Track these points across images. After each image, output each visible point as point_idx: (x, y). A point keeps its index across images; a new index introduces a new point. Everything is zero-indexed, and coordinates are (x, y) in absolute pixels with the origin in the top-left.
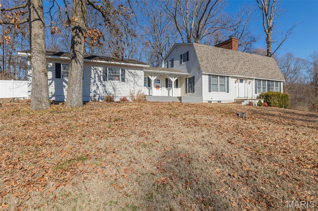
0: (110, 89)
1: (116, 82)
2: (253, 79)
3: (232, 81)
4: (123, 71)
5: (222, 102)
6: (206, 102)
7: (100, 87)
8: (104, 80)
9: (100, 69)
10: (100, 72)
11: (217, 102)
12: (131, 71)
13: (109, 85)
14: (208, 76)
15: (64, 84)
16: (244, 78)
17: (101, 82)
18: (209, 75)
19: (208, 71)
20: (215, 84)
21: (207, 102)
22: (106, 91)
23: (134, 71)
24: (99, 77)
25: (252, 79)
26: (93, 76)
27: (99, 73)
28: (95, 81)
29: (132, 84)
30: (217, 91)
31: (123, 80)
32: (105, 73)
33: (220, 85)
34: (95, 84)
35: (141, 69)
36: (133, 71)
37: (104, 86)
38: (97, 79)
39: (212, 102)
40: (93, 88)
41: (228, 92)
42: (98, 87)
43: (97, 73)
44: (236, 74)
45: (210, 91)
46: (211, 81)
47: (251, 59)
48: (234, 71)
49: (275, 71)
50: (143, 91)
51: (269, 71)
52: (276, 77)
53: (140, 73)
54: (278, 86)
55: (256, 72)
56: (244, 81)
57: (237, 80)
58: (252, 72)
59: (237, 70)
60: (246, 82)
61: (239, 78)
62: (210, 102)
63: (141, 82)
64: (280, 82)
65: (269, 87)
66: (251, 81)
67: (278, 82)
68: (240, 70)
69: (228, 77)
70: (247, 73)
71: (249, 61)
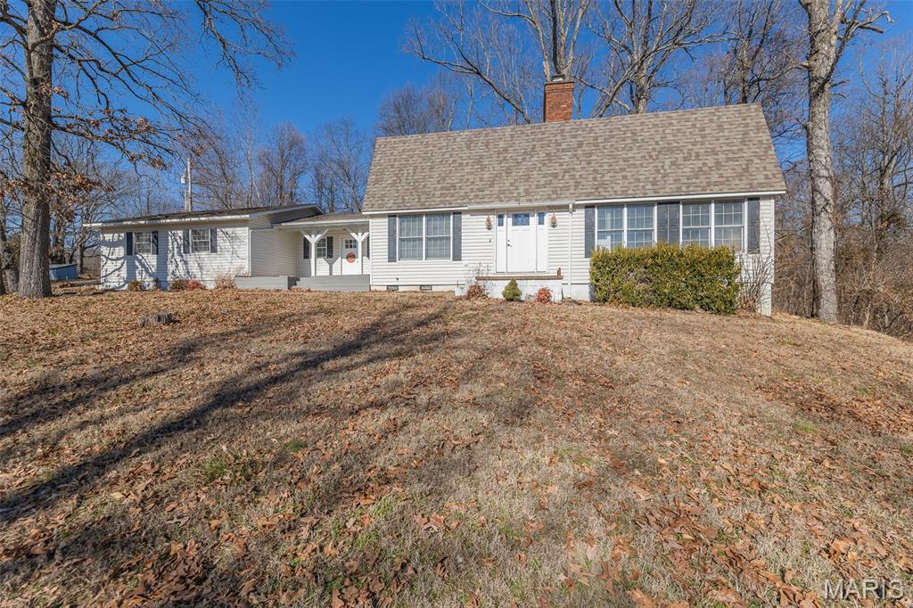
0: (194, 268)
1: (203, 254)
2: (567, 207)
3: (473, 226)
4: (214, 233)
5: (434, 289)
6: (378, 288)
7: (180, 264)
8: (185, 252)
9: (180, 233)
10: (180, 238)
11: (417, 289)
12: (226, 230)
13: (192, 258)
14: (387, 220)
15: (137, 264)
16: (533, 209)
17: (182, 256)
18: (390, 216)
19: (381, 207)
20: (415, 240)
21: (385, 288)
22: (188, 272)
23: (231, 229)
24: (179, 247)
25: (564, 208)
26: (170, 247)
27: (179, 240)
28: (173, 255)
29: (228, 256)
30: (420, 257)
31: (214, 250)
32: (186, 238)
33: (428, 239)
34: (173, 260)
35: (243, 223)
36: (229, 230)
37: (186, 263)
38: (175, 252)
39: (401, 289)
40: (171, 268)
41: (457, 257)
42: (177, 266)
43: (176, 240)
44: (486, 200)
45: (392, 259)
46: (395, 231)
47: (596, 138)
48: (481, 193)
49: (728, 159)
50: (247, 269)
51: (682, 163)
52: (722, 183)
53: (244, 233)
54: (739, 218)
55: (595, 179)
56: (534, 220)
57: (501, 217)
58: (572, 183)
59: (496, 188)
60: (541, 222)
61: (508, 210)
62: (392, 289)
63: (245, 250)
64: (750, 199)
65: (668, 228)
66: (560, 216)
67: (738, 201)
68: (512, 185)
69: (459, 213)
70: (544, 189)
71: (580, 144)
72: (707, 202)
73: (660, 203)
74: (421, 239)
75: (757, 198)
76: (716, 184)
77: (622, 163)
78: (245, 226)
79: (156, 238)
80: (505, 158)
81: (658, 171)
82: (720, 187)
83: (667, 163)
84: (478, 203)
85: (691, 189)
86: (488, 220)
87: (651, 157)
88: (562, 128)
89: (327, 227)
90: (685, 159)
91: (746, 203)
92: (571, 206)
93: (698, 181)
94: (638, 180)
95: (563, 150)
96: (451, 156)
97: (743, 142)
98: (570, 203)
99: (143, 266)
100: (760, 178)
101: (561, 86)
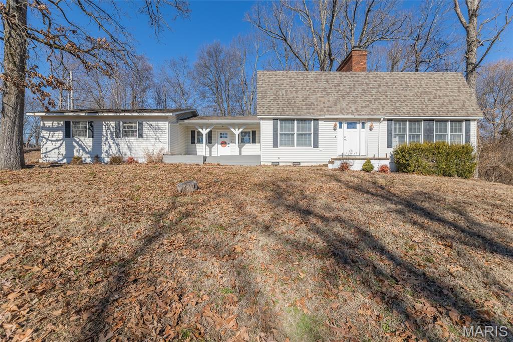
0: (124, 149)
1: (132, 139)
2: (380, 119)
3: (325, 127)
4: (141, 124)
5: (302, 164)
6: (266, 164)
7: (113, 146)
8: (117, 137)
9: (113, 124)
10: (113, 127)
11: (291, 164)
12: (151, 123)
13: (123, 142)
14: (272, 122)
15: (75, 144)
16: (359, 120)
17: (114, 140)
18: (274, 119)
19: (270, 113)
20: (289, 135)
21: (270, 164)
22: (120, 151)
23: (155, 122)
24: (112, 133)
25: (378, 120)
26: (104, 133)
27: (112, 129)
28: (107, 139)
29: (153, 141)
30: (293, 145)
31: (141, 136)
32: (117, 127)
33: (298, 135)
34: (107, 143)
35: (164, 119)
36: (154, 123)
37: (117, 145)
38: (109, 136)
39: (281, 164)
40: (105, 148)
41: (316, 145)
42: (110, 147)
43: (109, 129)
44: (335, 113)
45: (275, 145)
46: (277, 130)
47: (387, 83)
48: (330, 109)
49: (454, 100)
51: (433, 100)
52: (454, 112)
53: (165, 125)
54: (460, 130)
55: (392, 105)
56: (359, 126)
57: (341, 123)
58: (380, 106)
59: (339, 107)
60: (363, 128)
61: (345, 120)
62: (276, 164)
63: (165, 137)
64: (466, 120)
65: (429, 133)
66: (375, 124)
67: (461, 121)
68: (347, 105)
69: (317, 120)
70: (366, 109)
71: (380, 86)
73: (425, 120)
74: (293, 135)
75: (469, 120)
76: (452, 112)
77: (404, 97)
78: (166, 121)
79: (92, 126)
80: (339, 90)
81: (423, 103)
82: (454, 113)
83: (426, 99)
84: (330, 114)
85: (441, 113)
86: (336, 125)
87: (417, 95)
88: (368, 75)
89: (215, 124)
90: (435, 98)
91: (464, 123)
92: (382, 119)
93: (443, 110)
94: (414, 107)
95: (371, 88)
96: (307, 86)
97: (459, 91)
98: (382, 117)
99: (80, 146)
100: (471, 110)
101: (360, 53)
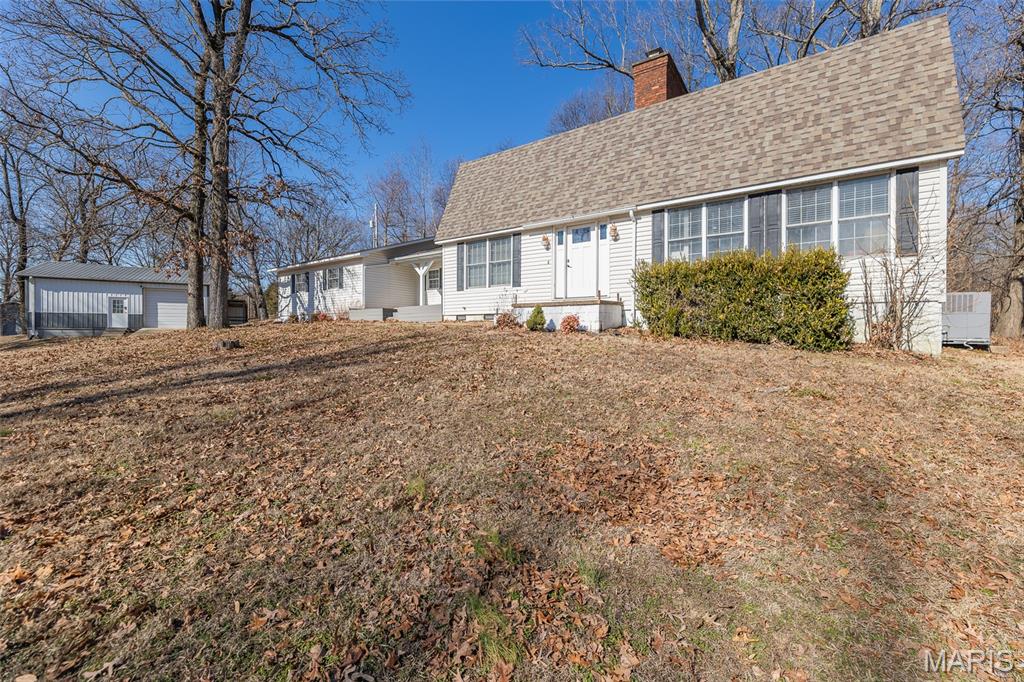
0: (328, 303)
1: (335, 290)
3: (531, 245)
4: (341, 271)
6: (450, 318)
7: (321, 300)
8: (324, 289)
9: (321, 273)
10: (321, 277)
11: (481, 318)
12: (349, 268)
13: (328, 295)
14: (455, 248)
15: (298, 300)
16: (593, 221)
17: (322, 293)
18: (458, 243)
19: (451, 235)
20: (479, 267)
21: (454, 318)
22: (325, 307)
23: (351, 267)
24: (320, 285)
25: (624, 216)
26: (316, 285)
27: (320, 279)
28: (317, 292)
29: (350, 290)
30: (485, 284)
31: (341, 286)
32: (324, 277)
33: (492, 265)
34: (317, 297)
35: (360, 260)
37: (324, 298)
38: (319, 289)
39: (468, 319)
40: (316, 303)
41: (517, 283)
42: (320, 302)
44: (544, 217)
45: (460, 288)
46: (462, 259)
47: (678, 122)
48: (539, 209)
49: (868, 116)
50: (362, 302)
51: (791, 133)
52: (848, 154)
53: (359, 269)
54: (882, 204)
55: (666, 175)
56: (594, 234)
57: (560, 234)
58: (638, 184)
59: (554, 204)
60: (603, 236)
61: (568, 226)
62: (460, 318)
63: (360, 286)
64: (901, 171)
65: (765, 228)
66: (621, 226)
67: (879, 176)
68: (572, 195)
69: (518, 234)
70: (605, 196)
71: (658, 133)
72: (827, 184)
73: (752, 195)
74: (485, 266)
75: (914, 169)
76: (838, 157)
77: (706, 148)
78: (360, 263)
79: (308, 278)
80: (571, 166)
81: (752, 152)
82: (845, 160)
83: (769, 137)
84: (534, 221)
85: (796, 169)
86: (545, 239)
87: (746, 133)
88: (641, 116)
90: (797, 127)
91: (893, 179)
92: (631, 213)
93: (810, 156)
94: (722, 168)
95: (637, 144)
97: (900, 84)
98: (630, 209)
99: (301, 302)
100: (920, 135)
101: (651, 64)
